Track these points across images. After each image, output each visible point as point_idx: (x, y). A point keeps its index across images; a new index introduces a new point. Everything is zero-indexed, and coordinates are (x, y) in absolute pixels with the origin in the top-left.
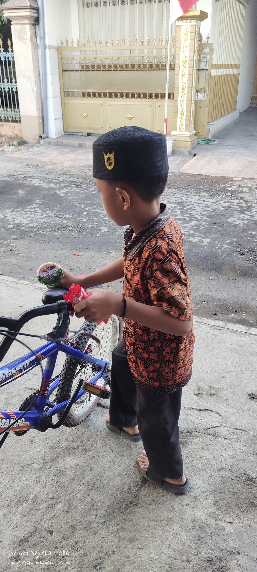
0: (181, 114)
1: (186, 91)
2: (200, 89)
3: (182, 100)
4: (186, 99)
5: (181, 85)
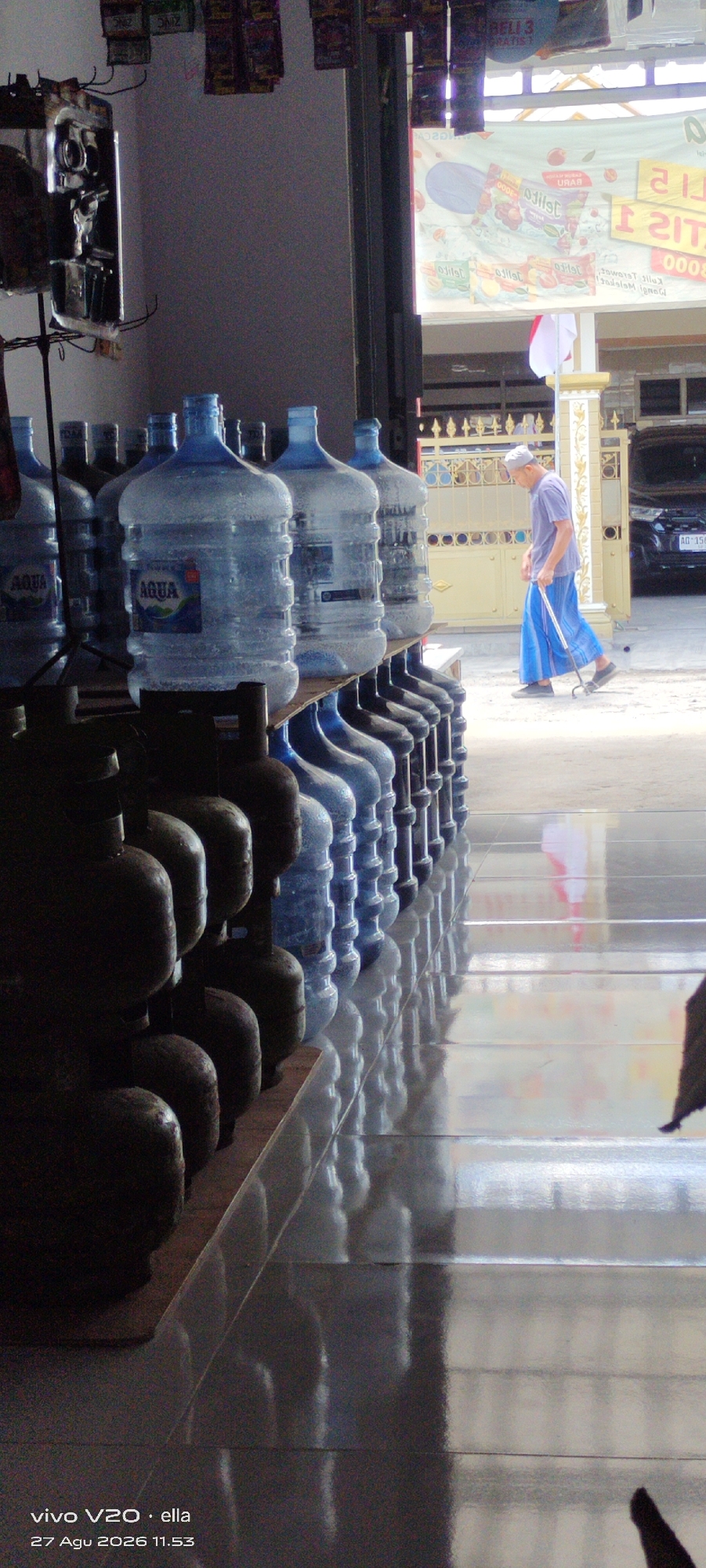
1: (588, 523)
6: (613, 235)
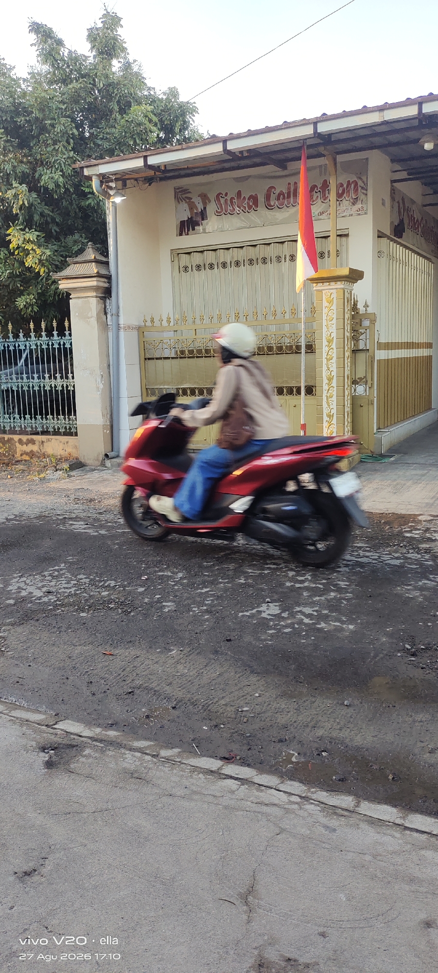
0: (330, 416)
1: (334, 383)
2: (358, 379)
3: (328, 395)
4: (335, 393)
5: (325, 374)
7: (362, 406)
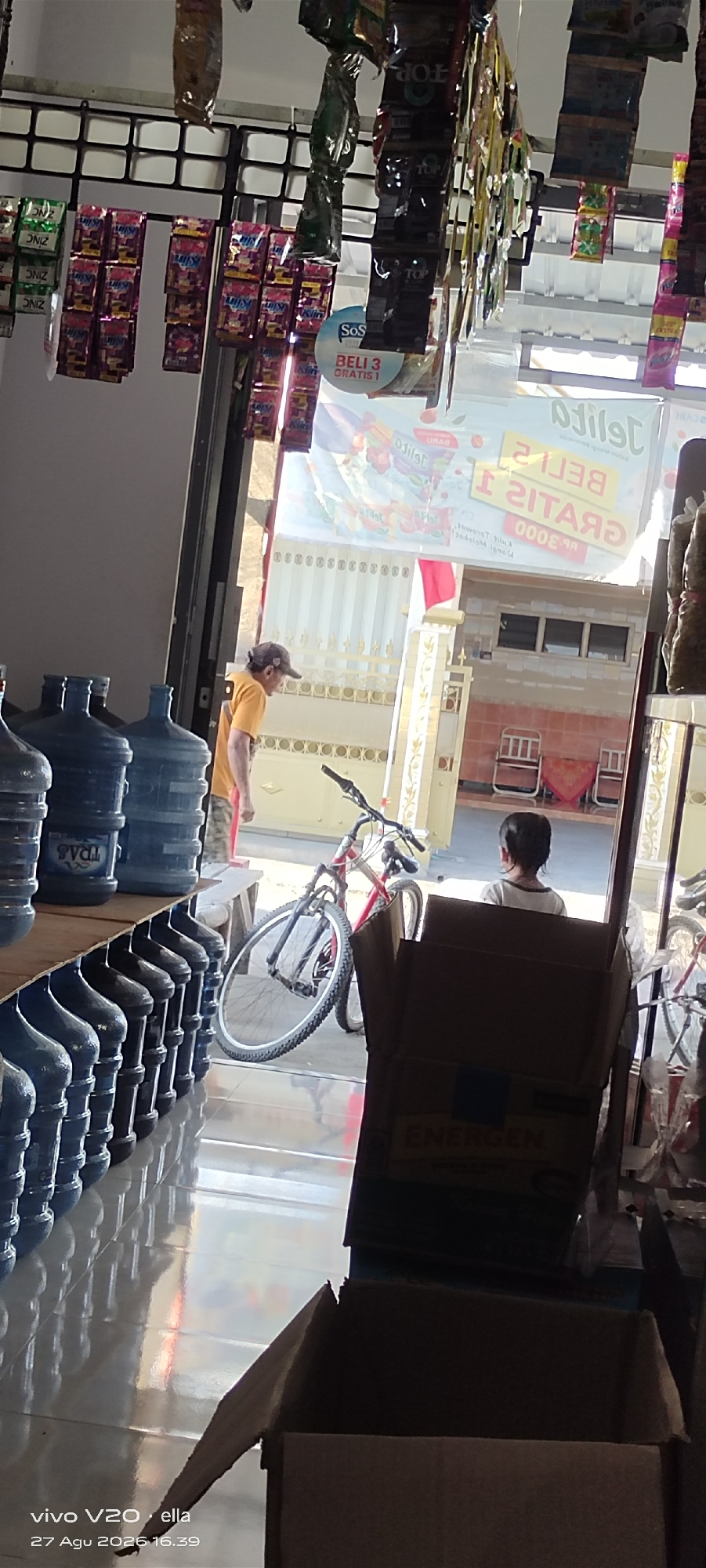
0: (409, 792)
3: (412, 764)
4: (421, 763)
6: (472, 495)
7: (440, 784)
